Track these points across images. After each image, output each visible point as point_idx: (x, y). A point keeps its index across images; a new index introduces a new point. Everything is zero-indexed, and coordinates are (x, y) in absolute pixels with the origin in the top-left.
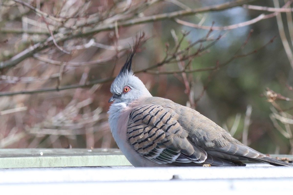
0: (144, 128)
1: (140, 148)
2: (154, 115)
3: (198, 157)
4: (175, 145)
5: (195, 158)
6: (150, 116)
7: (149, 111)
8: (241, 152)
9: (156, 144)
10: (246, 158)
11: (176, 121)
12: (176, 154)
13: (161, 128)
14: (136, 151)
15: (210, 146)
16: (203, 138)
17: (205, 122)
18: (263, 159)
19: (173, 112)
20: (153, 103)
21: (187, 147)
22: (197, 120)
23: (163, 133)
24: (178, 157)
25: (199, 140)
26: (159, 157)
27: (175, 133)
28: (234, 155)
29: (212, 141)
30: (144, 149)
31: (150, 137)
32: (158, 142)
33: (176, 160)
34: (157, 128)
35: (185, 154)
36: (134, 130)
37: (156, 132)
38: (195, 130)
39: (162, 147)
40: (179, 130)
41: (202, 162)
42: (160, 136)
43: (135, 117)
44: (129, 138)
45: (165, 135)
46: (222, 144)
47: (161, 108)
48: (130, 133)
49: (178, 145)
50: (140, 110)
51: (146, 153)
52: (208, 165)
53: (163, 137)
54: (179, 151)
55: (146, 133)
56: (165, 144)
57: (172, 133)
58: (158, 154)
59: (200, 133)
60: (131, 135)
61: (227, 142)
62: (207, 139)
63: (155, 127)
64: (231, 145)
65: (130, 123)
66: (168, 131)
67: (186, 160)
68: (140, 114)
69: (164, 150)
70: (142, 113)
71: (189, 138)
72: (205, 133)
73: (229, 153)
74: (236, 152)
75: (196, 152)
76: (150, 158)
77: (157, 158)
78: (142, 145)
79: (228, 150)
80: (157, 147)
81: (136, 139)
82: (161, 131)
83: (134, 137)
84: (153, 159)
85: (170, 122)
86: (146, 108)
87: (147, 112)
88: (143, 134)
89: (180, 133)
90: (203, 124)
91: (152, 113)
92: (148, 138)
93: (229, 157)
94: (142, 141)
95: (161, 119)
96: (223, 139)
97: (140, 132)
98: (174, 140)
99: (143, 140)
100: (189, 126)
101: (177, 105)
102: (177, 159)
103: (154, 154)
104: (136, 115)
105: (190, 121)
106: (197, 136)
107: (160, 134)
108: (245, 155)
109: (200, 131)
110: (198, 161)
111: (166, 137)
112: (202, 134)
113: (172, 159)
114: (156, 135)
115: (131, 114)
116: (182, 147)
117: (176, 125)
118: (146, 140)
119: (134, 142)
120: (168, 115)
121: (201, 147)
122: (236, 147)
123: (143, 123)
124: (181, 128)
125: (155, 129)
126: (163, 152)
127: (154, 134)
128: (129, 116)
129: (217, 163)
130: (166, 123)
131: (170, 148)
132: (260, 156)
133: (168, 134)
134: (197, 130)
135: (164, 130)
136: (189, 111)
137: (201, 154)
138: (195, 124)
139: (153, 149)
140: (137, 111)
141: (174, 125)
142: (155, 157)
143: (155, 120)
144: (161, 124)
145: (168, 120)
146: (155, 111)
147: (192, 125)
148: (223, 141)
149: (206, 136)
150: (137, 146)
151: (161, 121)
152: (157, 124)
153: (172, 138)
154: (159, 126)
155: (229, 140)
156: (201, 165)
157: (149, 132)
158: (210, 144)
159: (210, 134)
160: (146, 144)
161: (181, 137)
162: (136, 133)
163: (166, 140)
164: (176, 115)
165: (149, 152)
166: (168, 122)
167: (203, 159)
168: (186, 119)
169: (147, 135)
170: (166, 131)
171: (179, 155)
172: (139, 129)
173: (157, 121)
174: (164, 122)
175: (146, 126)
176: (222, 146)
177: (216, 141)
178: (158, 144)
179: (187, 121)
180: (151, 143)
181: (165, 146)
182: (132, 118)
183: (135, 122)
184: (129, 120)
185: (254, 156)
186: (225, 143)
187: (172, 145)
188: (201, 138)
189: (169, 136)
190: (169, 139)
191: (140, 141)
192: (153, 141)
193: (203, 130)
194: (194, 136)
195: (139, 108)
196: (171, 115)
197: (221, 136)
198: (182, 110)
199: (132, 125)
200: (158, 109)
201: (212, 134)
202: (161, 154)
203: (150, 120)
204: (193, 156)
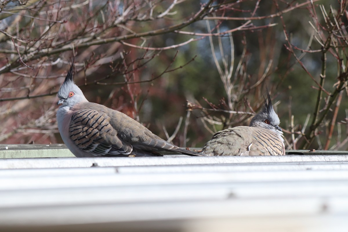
0: (83, 128)
1: (79, 143)
2: (91, 118)
3: (126, 150)
4: (107, 141)
5: (123, 150)
6: (87, 119)
7: (87, 115)
8: (160, 145)
9: (92, 141)
10: (163, 149)
11: (108, 123)
12: (109, 148)
13: (96, 128)
14: (77, 145)
15: (135, 141)
16: (129, 135)
17: (131, 122)
18: (176, 150)
19: (106, 115)
20: (91, 108)
21: (116, 142)
22: (125, 120)
23: (98, 132)
24: (110, 150)
25: (126, 136)
26: (95, 150)
27: (107, 132)
28: (155, 147)
29: (137, 137)
30: (82, 144)
31: (87, 135)
32: (94, 139)
33: (108, 153)
34: (93, 128)
35: (115, 147)
36: (75, 130)
37: (92, 131)
38: (123, 129)
39: (98, 143)
40: (110, 130)
41: (129, 153)
42: (95, 134)
43: (76, 119)
44: (71, 136)
45: (99, 133)
46: (144, 139)
47: (97, 112)
48: (71, 132)
49: (109, 141)
50: (80, 114)
51: (84, 147)
52: (133, 156)
53: (98, 134)
54: (111, 146)
55: (84, 132)
56: (99, 140)
57: (105, 132)
58: (94, 148)
59: (127, 131)
60: (73, 133)
61: (148, 138)
62: (133, 135)
63: (91, 127)
64: (151, 140)
65: (72, 123)
66: (102, 130)
67: (116, 152)
68: (80, 117)
69: (99, 145)
70: (82, 116)
71: (119, 135)
72: (131, 131)
73: (151, 146)
74: (156, 145)
75: (124, 146)
76: (88, 151)
77: (93, 151)
78: (81, 142)
79: (149, 143)
80: (93, 143)
81: (76, 137)
82: (96, 130)
83: (75, 135)
84: (90, 152)
85: (104, 124)
86: (85, 112)
87: (85, 116)
88: (82, 133)
89: (111, 132)
90: (130, 124)
91: (90, 117)
92: (86, 136)
93: (151, 149)
94: (81, 139)
95: (96, 121)
96: (146, 135)
97: (79, 132)
98: (106, 137)
99: (82, 137)
100: (119, 125)
101: (109, 109)
102: (109, 151)
103: (91, 148)
104: (77, 118)
105: (119, 122)
106: (125, 133)
107: (95, 133)
108: (163, 147)
109: (127, 129)
110: (125, 153)
111: (100, 135)
112: (129, 132)
113: (105, 152)
114: (92, 134)
115: (72, 116)
116: (113, 143)
117: (108, 126)
118: (84, 137)
119: (75, 139)
120: (102, 118)
121: (128, 142)
122: (156, 142)
123: (82, 124)
124: (112, 128)
125: (91, 129)
126: (98, 146)
127: (90, 133)
128: (71, 118)
129: (140, 154)
130: (100, 124)
131: (103, 144)
132: (175, 147)
133: (101, 133)
134: (124, 128)
135: (98, 129)
136: (119, 114)
137: (128, 147)
138: (123, 124)
139: (90, 144)
140: (78, 115)
141: (106, 126)
142: (91, 150)
143: (92, 121)
144: (96, 125)
145: (102, 122)
146: (92, 114)
147: (121, 125)
148: (145, 137)
149: (132, 133)
150: (77, 142)
151: (96, 123)
152: (92, 125)
153: (104, 136)
154: (94, 126)
155: (150, 136)
156: (127, 156)
157: (86, 131)
158: (135, 139)
159: (135, 132)
160: (84, 140)
161: (111, 135)
162: (76, 132)
163: (100, 137)
164: (108, 118)
165: (87, 147)
166: (102, 124)
167: (129, 152)
168: (116, 120)
169: (85, 134)
170: (100, 130)
171: (110, 149)
172: (78, 129)
173: (93, 123)
174: (98, 124)
175: (84, 126)
176: (144, 140)
177: (140, 136)
178: (94, 140)
179: (117, 121)
180: (88, 140)
181: (99, 142)
182: (74, 120)
183: (75, 123)
184: (71, 121)
185: (170, 148)
186: (147, 138)
187: (105, 141)
188: (128, 135)
189: (102, 134)
190: (102, 137)
191: (79, 138)
192: (90, 138)
193: (129, 128)
194: (123, 133)
195: (79, 112)
196: (104, 118)
197: (144, 133)
198: (113, 113)
199: (73, 125)
200: (94, 113)
201: (136, 131)
202: (96, 148)
203: (88, 122)
204: (122, 149)
